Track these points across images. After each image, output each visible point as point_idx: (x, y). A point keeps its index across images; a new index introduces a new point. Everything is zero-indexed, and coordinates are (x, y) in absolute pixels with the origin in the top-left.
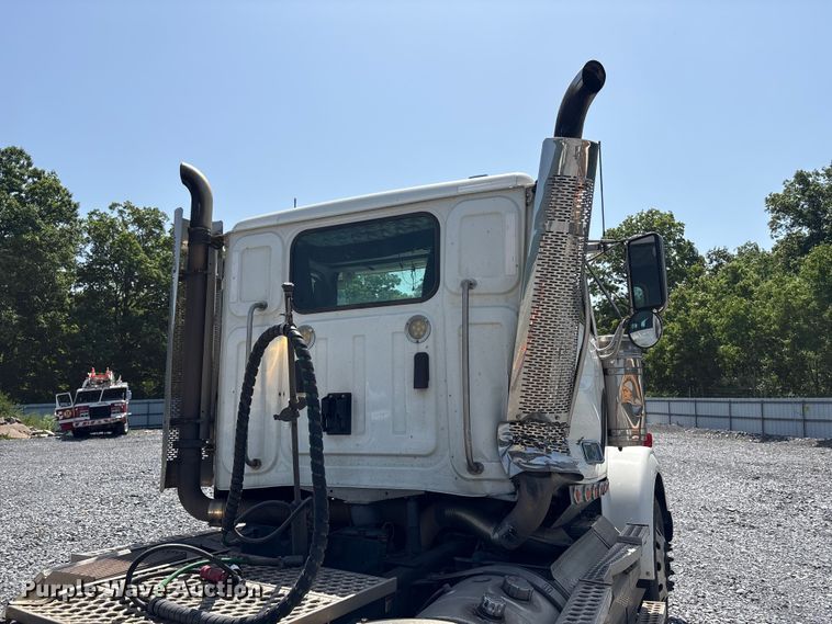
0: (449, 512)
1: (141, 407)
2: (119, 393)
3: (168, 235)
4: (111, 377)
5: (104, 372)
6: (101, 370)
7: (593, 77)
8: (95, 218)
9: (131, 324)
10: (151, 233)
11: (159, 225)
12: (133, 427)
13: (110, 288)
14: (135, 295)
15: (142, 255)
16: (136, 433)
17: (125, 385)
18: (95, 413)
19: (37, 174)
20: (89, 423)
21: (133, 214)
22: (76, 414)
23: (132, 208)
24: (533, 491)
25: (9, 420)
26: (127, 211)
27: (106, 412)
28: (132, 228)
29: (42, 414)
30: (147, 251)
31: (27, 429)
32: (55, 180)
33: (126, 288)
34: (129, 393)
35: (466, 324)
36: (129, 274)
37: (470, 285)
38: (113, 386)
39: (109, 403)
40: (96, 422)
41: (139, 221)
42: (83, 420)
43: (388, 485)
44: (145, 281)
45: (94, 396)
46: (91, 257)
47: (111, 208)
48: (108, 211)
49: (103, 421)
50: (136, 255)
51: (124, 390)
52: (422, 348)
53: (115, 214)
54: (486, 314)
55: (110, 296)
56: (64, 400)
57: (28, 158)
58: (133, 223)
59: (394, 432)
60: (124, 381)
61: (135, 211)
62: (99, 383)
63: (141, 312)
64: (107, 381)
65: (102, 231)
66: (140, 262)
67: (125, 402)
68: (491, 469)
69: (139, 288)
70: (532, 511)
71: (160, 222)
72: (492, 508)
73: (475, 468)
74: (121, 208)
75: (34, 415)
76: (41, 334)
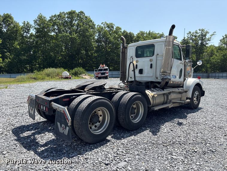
0: (155, 84)
1: (111, 73)
2: (106, 70)
3: (115, 30)
4: (105, 66)
5: (103, 65)
6: (103, 64)
7: (173, 27)
8: (98, 27)
9: (108, 53)
10: (111, 29)
11: (113, 27)
12: (109, 77)
13: (102, 44)
14: (108, 46)
15: (109, 36)
16: (110, 79)
17: (107, 68)
18: (102, 74)
19: (86, 17)
20: (101, 76)
21: (107, 25)
22: (98, 74)
23: (106, 23)
24: (163, 81)
25: (85, 75)
26: (105, 24)
27: (104, 74)
28: (107, 28)
29: (91, 74)
30: (110, 34)
31: (89, 77)
32: (90, 18)
33: (106, 44)
34: (108, 69)
35: (156, 60)
36: (106, 41)
37: (158, 54)
38: (105, 68)
39: (105, 72)
40: (102, 76)
41: (108, 27)
42: (100, 75)
43: (147, 80)
44: (110, 42)
45: (101, 70)
46: (98, 37)
47: (102, 24)
48: (101, 25)
49: (104, 76)
50: (108, 36)
51: (107, 69)
52: (152, 63)
53: (102, 25)
54: (159, 58)
55: (103, 46)
56: (96, 71)
57: (84, 14)
58: (107, 27)
59: (148, 74)
60: (107, 67)
61: (107, 24)
62: (102, 67)
63: (109, 50)
64: (104, 67)
65: (100, 30)
66: (109, 37)
67: (108, 71)
68: (159, 78)
69: (109, 44)
70: (163, 83)
71: (113, 26)
72: (159, 83)
73: (157, 78)
74: (104, 23)
75: (90, 74)
76: (89, 56)
